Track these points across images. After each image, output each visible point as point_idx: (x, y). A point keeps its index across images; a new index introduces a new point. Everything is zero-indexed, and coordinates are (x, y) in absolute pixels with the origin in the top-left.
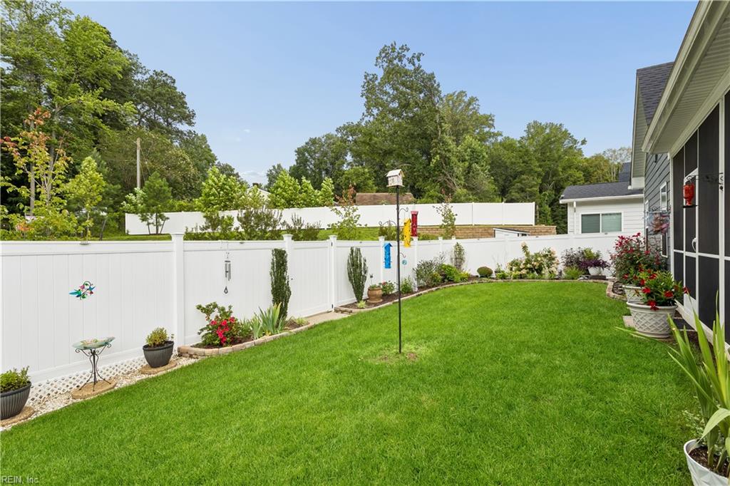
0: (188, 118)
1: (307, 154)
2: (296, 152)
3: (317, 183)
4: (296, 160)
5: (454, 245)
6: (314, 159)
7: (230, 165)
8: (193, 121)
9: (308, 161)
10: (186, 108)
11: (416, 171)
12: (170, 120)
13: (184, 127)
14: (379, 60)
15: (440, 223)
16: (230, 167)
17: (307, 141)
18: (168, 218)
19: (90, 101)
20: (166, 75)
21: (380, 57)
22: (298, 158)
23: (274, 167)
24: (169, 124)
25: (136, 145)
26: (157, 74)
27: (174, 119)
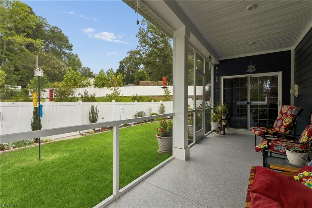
0: (70, 47)
1: (124, 64)
2: (119, 63)
3: (128, 77)
4: (119, 67)
5: (161, 104)
6: (127, 66)
7: (89, 68)
8: (72, 49)
9: (124, 67)
10: (68, 43)
11: (161, 72)
12: (61, 48)
13: (67, 51)
14: (143, 22)
15: (163, 94)
16: (89, 69)
17: (124, 58)
18: (46, 91)
19: (19, 39)
20: (58, 28)
21: (143, 21)
22: (120, 66)
23: (109, 69)
24: (61, 50)
25: (36, 58)
26: (53, 28)
27: (63, 48)
